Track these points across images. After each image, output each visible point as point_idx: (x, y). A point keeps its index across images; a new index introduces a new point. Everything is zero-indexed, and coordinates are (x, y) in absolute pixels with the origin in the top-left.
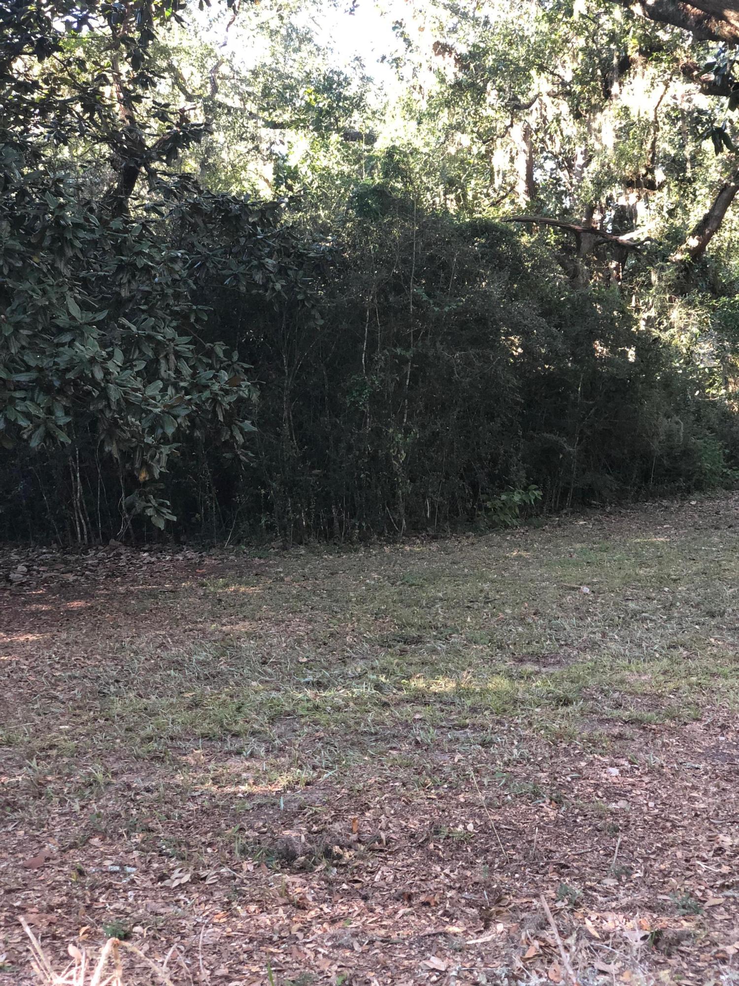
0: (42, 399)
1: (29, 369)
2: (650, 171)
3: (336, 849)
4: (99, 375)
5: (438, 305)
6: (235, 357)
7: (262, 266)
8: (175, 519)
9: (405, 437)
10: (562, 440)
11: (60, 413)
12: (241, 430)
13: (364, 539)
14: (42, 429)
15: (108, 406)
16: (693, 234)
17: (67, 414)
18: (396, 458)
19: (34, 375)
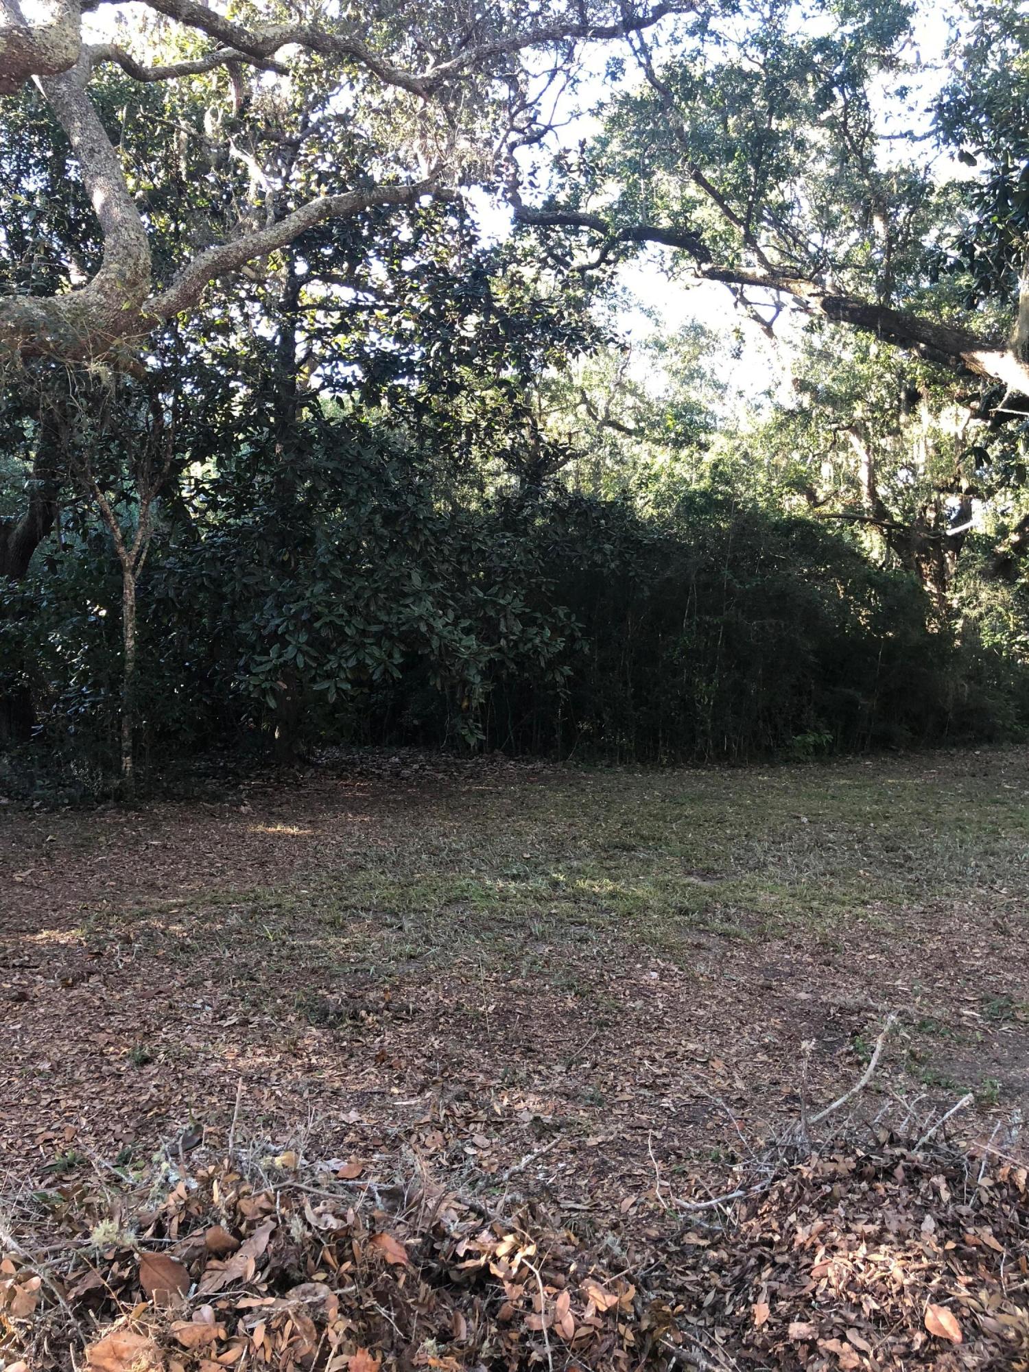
0: (386, 644)
1: (381, 622)
2: (958, 480)
3: (363, 1013)
4: (424, 628)
5: (741, 583)
6: (573, 619)
7: (600, 550)
8: (484, 738)
9: (708, 685)
10: (858, 695)
11: (397, 655)
12: (562, 674)
13: (674, 764)
14: (382, 667)
15: (432, 651)
16: (1015, 531)
17: (402, 656)
18: (699, 702)
19: (382, 627)
